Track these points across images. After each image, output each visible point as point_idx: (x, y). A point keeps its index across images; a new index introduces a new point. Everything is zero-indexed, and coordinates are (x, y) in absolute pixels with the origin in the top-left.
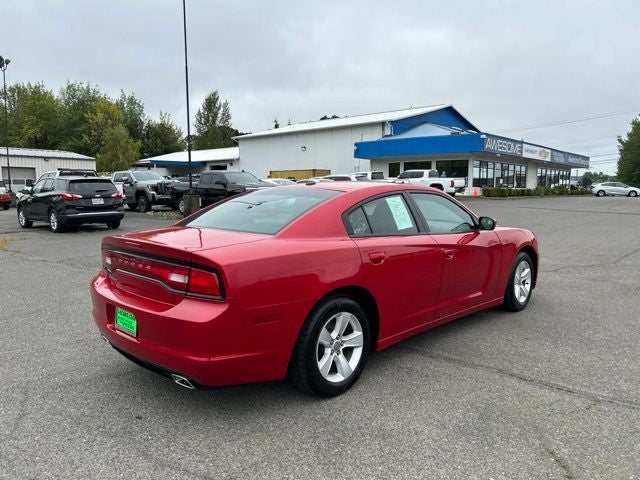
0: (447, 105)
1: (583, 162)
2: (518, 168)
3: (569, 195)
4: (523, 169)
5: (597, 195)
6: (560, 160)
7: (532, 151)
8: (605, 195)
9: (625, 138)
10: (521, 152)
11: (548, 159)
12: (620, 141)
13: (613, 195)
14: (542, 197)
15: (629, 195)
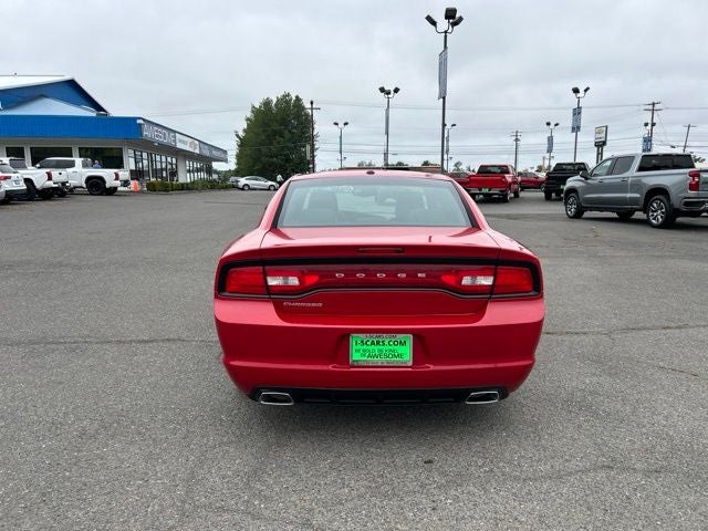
0: (67, 77)
1: (223, 156)
2: (169, 159)
3: (219, 189)
4: (174, 160)
5: (243, 189)
6: (206, 153)
7: (184, 142)
8: (250, 189)
9: (241, 134)
10: (175, 141)
11: (197, 151)
12: (237, 136)
13: (255, 189)
14: (200, 191)
15: (269, 189)
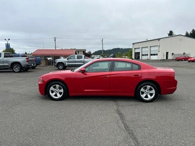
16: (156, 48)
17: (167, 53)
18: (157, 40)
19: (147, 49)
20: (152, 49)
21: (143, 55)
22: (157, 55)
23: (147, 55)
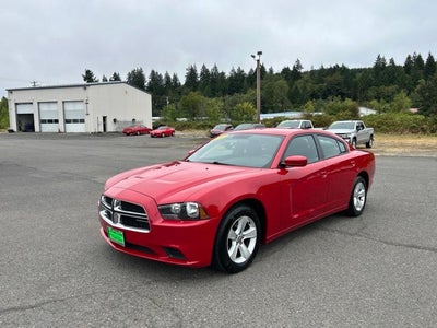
16: (80, 107)
17: (104, 118)
18: (81, 89)
19: (53, 107)
20: (69, 107)
21: (43, 122)
22: (82, 121)
23: (57, 121)
